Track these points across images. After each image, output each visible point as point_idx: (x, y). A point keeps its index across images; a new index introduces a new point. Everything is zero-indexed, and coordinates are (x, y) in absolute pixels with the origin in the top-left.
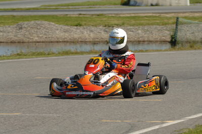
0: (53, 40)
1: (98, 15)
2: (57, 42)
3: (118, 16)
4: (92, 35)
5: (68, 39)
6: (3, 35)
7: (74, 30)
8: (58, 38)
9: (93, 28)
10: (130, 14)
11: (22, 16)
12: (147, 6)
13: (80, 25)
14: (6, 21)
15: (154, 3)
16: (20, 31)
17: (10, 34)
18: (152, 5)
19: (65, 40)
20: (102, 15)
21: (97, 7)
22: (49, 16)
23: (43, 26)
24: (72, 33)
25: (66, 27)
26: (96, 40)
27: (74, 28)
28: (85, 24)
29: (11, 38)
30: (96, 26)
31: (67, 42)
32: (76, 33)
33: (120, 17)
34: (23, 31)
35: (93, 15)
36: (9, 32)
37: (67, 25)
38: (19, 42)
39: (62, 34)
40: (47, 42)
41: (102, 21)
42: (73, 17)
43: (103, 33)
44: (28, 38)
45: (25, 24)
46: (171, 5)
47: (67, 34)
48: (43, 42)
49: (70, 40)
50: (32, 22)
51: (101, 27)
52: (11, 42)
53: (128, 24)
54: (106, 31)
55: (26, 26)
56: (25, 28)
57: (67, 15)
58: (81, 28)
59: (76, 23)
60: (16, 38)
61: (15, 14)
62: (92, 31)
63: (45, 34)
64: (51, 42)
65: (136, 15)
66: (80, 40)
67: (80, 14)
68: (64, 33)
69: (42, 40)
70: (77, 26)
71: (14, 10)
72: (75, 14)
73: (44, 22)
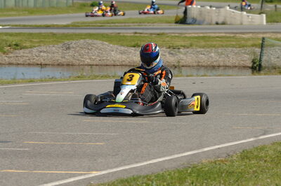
0: (108, 63)
1: (158, 34)
2: (114, 65)
3: (183, 35)
5: (127, 63)
6: (48, 56)
7: (133, 51)
8: (114, 61)
10: (197, 33)
11: (63, 34)
12: (210, 24)
13: (139, 46)
14: (47, 40)
15: (220, 21)
16: (68, 51)
17: (56, 55)
18: (217, 24)
19: (124, 63)
20: (163, 34)
21: (156, 26)
22: (98, 34)
23: (95, 46)
24: (130, 56)
25: (123, 48)
29: (58, 60)
31: (126, 65)
33: (186, 37)
34: (71, 52)
35: (151, 34)
36: (54, 53)
37: (122, 45)
38: (68, 65)
39: (118, 57)
40: (101, 65)
41: (164, 41)
42: (127, 36)
43: (168, 56)
44: (78, 60)
45: (73, 43)
46: (241, 24)
47: (124, 57)
48: (96, 65)
50: (82, 41)
51: (164, 49)
52: (59, 65)
53: (197, 46)
54: (172, 54)
55: (74, 46)
56: (73, 48)
57: (119, 33)
59: (133, 43)
60: (64, 60)
61: (55, 31)
63: (98, 56)
64: (107, 65)
65: (205, 35)
67: (136, 33)
68: (120, 55)
69: (95, 63)
70: (134, 47)
71: (48, 27)
72: (129, 33)
73: (95, 41)
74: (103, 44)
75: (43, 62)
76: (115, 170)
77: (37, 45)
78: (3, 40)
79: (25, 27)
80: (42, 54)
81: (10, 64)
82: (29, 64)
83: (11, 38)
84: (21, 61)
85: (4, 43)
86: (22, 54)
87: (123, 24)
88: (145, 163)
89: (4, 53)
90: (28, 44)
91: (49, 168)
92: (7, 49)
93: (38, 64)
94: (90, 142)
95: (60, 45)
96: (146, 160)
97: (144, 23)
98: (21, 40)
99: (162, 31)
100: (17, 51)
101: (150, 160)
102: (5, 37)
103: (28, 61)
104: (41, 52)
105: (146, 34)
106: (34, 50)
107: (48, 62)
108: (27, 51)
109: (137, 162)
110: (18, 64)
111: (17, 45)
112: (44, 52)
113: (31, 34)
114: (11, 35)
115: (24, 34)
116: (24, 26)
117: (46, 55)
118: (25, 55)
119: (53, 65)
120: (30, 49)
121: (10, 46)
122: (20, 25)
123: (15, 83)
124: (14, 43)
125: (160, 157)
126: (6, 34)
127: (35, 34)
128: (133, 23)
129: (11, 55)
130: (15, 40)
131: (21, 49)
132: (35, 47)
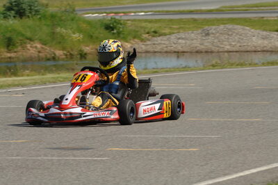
0: (249, 49)
2: (255, 51)
5: (268, 48)
6: (186, 43)
7: (275, 36)
8: (255, 47)
14: (187, 26)
16: (207, 37)
17: (194, 41)
19: (265, 49)
22: (240, 19)
23: (236, 31)
24: (273, 40)
25: (265, 33)
29: (196, 47)
31: (267, 51)
34: (210, 38)
36: (192, 40)
37: (264, 30)
38: (207, 52)
39: (260, 42)
40: (242, 51)
42: (271, 20)
44: (218, 47)
45: (213, 29)
47: (266, 42)
48: (236, 52)
49: (271, 50)
50: (222, 27)
52: (197, 52)
55: (214, 32)
56: (213, 34)
57: (263, 17)
59: (276, 28)
60: (203, 47)
61: (196, 16)
63: (239, 42)
64: (247, 51)
68: (262, 41)
69: (234, 49)
70: (277, 31)
71: (191, 12)
73: (236, 27)
74: (244, 29)
75: (181, 50)
77: (176, 31)
78: (141, 27)
79: (167, 13)
80: (180, 41)
82: (166, 52)
83: (149, 25)
84: (158, 48)
85: (142, 30)
86: (159, 41)
89: (142, 40)
90: (167, 31)
92: (145, 36)
93: (175, 52)
95: (200, 31)
98: (160, 27)
100: (155, 39)
102: (144, 24)
103: (165, 49)
104: (179, 39)
106: (173, 37)
107: (185, 50)
108: (165, 38)
110: (155, 52)
111: (155, 32)
112: (183, 39)
113: (171, 20)
114: (150, 21)
115: (164, 20)
117: (184, 41)
118: (163, 42)
119: (191, 52)
120: (168, 36)
121: (148, 33)
122: (162, 11)
124: (153, 30)
129: (148, 43)
130: (154, 27)
131: (159, 36)
132: (173, 33)
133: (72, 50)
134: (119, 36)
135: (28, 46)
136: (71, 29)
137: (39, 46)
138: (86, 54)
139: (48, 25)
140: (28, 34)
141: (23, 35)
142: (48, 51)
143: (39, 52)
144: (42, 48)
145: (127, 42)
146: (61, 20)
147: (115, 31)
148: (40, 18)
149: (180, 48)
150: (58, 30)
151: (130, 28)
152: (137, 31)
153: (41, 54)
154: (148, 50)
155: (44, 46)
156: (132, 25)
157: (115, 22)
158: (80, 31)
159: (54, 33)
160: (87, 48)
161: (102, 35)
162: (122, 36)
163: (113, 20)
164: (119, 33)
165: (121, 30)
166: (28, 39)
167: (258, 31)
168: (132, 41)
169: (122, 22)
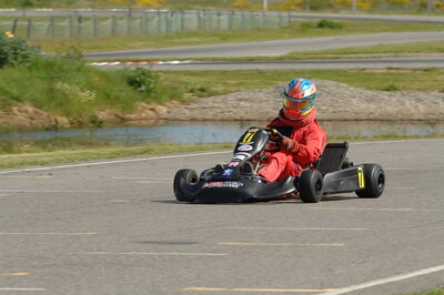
0: (347, 116)
1: (426, 70)
4: (421, 108)
5: (376, 115)
6: (251, 107)
7: (386, 97)
8: (357, 113)
9: (421, 95)
11: (276, 72)
13: (395, 89)
14: (250, 81)
17: (264, 104)
19: (372, 116)
20: (433, 69)
21: (422, 56)
22: (330, 71)
23: (327, 90)
24: (383, 104)
25: (369, 93)
26: (431, 116)
27: (385, 95)
28: (404, 87)
29: (267, 113)
30: (424, 90)
31: (376, 120)
32: (390, 104)
35: (415, 70)
36: (261, 102)
37: (368, 88)
39: (364, 106)
40: (337, 120)
41: (435, 81)
42: (376, 74)
43: (442, 104)
47: (372, 106)
48: (329, 120)
49: (381, 118)
51: (435, 93)
57: (364, 69)
58: (398, 94)
59: (386, 85)
61: (262, 67)
62: (420, 100)
63: (332, 106)
64: (345, 120)
66: (400, 116)
67: (390, 68)
68: (367, 104)
69: (326, 117)
70: (388, 90)
71: (251, 60)
72: (380, 68)
73: (327, 82)
74: (338, 86)
75: (246, 117)
76: (362, 286)
77: (234, 89)
78: (181, 83)
79: (215, 61)
80: (242, 103)
81: (193, 120)
82: (223, 120)
83: (193, 80)
84: (210, 115)
85: (183, 87)
86: (211, 104)
87: (370, 55)
88: (411, 275)
89: (183, 102)
90: (220, 88)
91: (258, 285)
92: (187, 96)
93: (236, 120)
94: (322, 241)
95: (271, 89)
96: (412, 271)
97: (402, 51)
98: (209, 82)
99: (432, 65)
100: (204, 100)
101: (418, 269)
102: (184, 78)
103: (221, 116)
104: (240, 100)
105: (407, 69)
106: (231, 97)
107: (251, 117)
108: (219, 99)
109: (398, 274)
110: (206, 120)
111: (202, 90)
112: (246, 100)
113: (224, 73)
114: (194, 74)
115: (213, 72)
116: (214, 59)
117: (248, 104)
118: (217, 105)
120: (223, 96)
121: (192, 92)
122: (206, 59)
123: (201, 150)
124: (198, 87)
125: (434, 265)
126: (187, 73)
127: (232, 71)
128: (385, 52)
129: (194, 106)
130: (198, 82)
131: (209, 96)
132: (231, 92)
133: (80, 116)
134: (149, 96)
135: (15, 108)
136: (78, 84)
137: (31, 109)
138: (101, 122)
139: (42, 79)
140: (15, 92)
141: (6, 93)
142: (45, 116)
143: (32, 118)
144: (36, 113)
145: (161, 104)
146: (62, 71)
147: (143, 88)
148: (30, 67)
149: (242, 114)
150: (59, 85)
151: (166, 83)
152: (175, 89)
153: (34, 122)
154: (196, 117)
155: (37, 110)
156: (166, 79)
157: (144, 74)
158: (91, 87)
159: (52, 90)
160: (102, 113)
161: (124, 94)
162: (153, 95)
163: (140, 72)
164: (149, 91)
165: (152, 86)
166: (13, 98)
167: (360, 90)
168: (168, 104)
169: (153, 74)
